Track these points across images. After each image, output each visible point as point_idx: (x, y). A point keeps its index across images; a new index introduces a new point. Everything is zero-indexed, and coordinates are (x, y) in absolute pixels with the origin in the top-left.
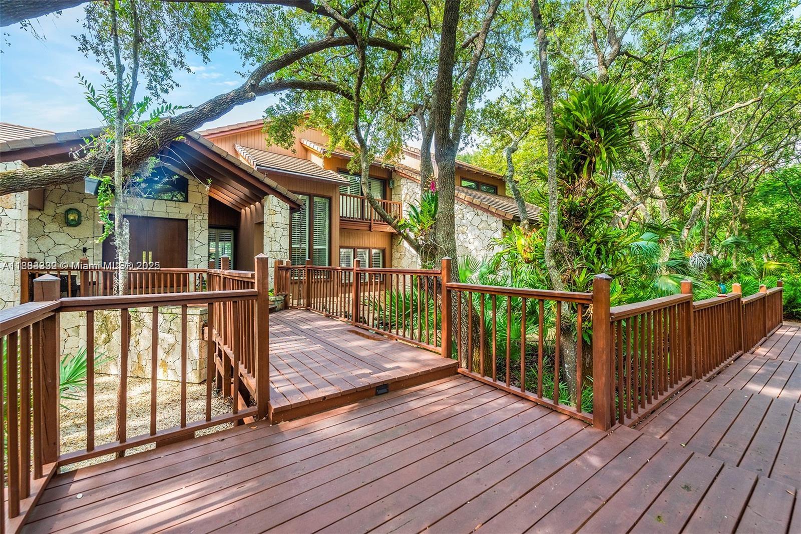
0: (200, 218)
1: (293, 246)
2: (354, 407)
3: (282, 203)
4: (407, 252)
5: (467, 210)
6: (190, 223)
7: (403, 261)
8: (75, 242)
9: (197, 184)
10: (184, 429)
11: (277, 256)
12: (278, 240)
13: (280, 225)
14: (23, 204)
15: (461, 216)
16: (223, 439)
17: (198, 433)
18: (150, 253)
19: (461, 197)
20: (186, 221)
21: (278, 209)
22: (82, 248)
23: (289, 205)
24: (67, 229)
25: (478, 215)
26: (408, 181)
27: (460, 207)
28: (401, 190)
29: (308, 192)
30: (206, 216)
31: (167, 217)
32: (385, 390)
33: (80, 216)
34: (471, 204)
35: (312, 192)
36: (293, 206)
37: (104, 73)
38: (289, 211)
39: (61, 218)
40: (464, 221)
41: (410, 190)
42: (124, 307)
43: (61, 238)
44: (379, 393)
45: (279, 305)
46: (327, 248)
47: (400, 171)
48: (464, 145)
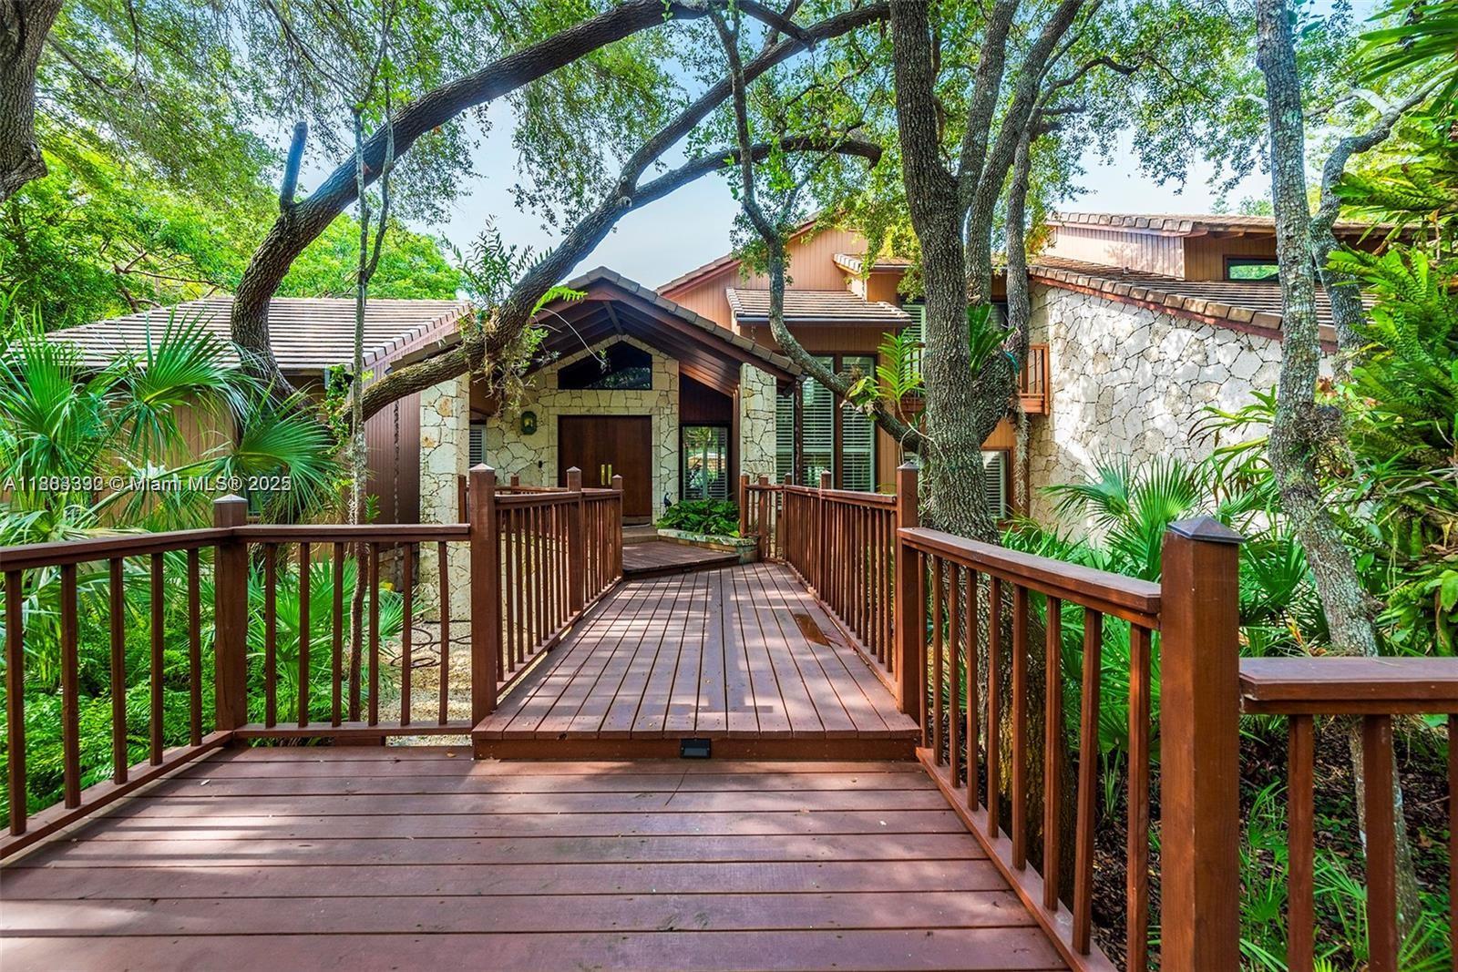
0: (667, 411)
1: (804, 450)
2: (613, 768)
3: (763, 374)
4: (1060, 455)
5: (1217, 341)
6: (655, 420)
7: (1053, 476)
8: (530, 455)
9: (662, 360)
10: (372, 728)
11: (756, 468)
12: (757, 441)
13: (760, 414)
14: (460, 410)
15: (1198, 358)
16: (398, 761)
17: (390, 740)
18: (610, 466)
19: (1193, 309)
20: (649, 418)
21: (758, 386)
22: (537, 462)
23: (775, 378)
24: (525, 438)
25: (1250, 348)
26: (1063, 293)
27: (1197, 335)
28: (1046, 318)
29: (832, 349)
30: (676, 409)
31: (626, 414)
32: (703, 752)
33: (535, 421)
34: (1224, 322)
35: (839, 349)
36: (786, 379)
37: (544, 227)
38: (775, 388)
39: (518, 424)
40: (1209, 371)
41: (1068, 313)
42: (305, 540)
43: (518, 449)
44: (686, 754)
45: (745, 554)
46: (872, 452)
47: (1042, 274)
48: (1237, 174)
